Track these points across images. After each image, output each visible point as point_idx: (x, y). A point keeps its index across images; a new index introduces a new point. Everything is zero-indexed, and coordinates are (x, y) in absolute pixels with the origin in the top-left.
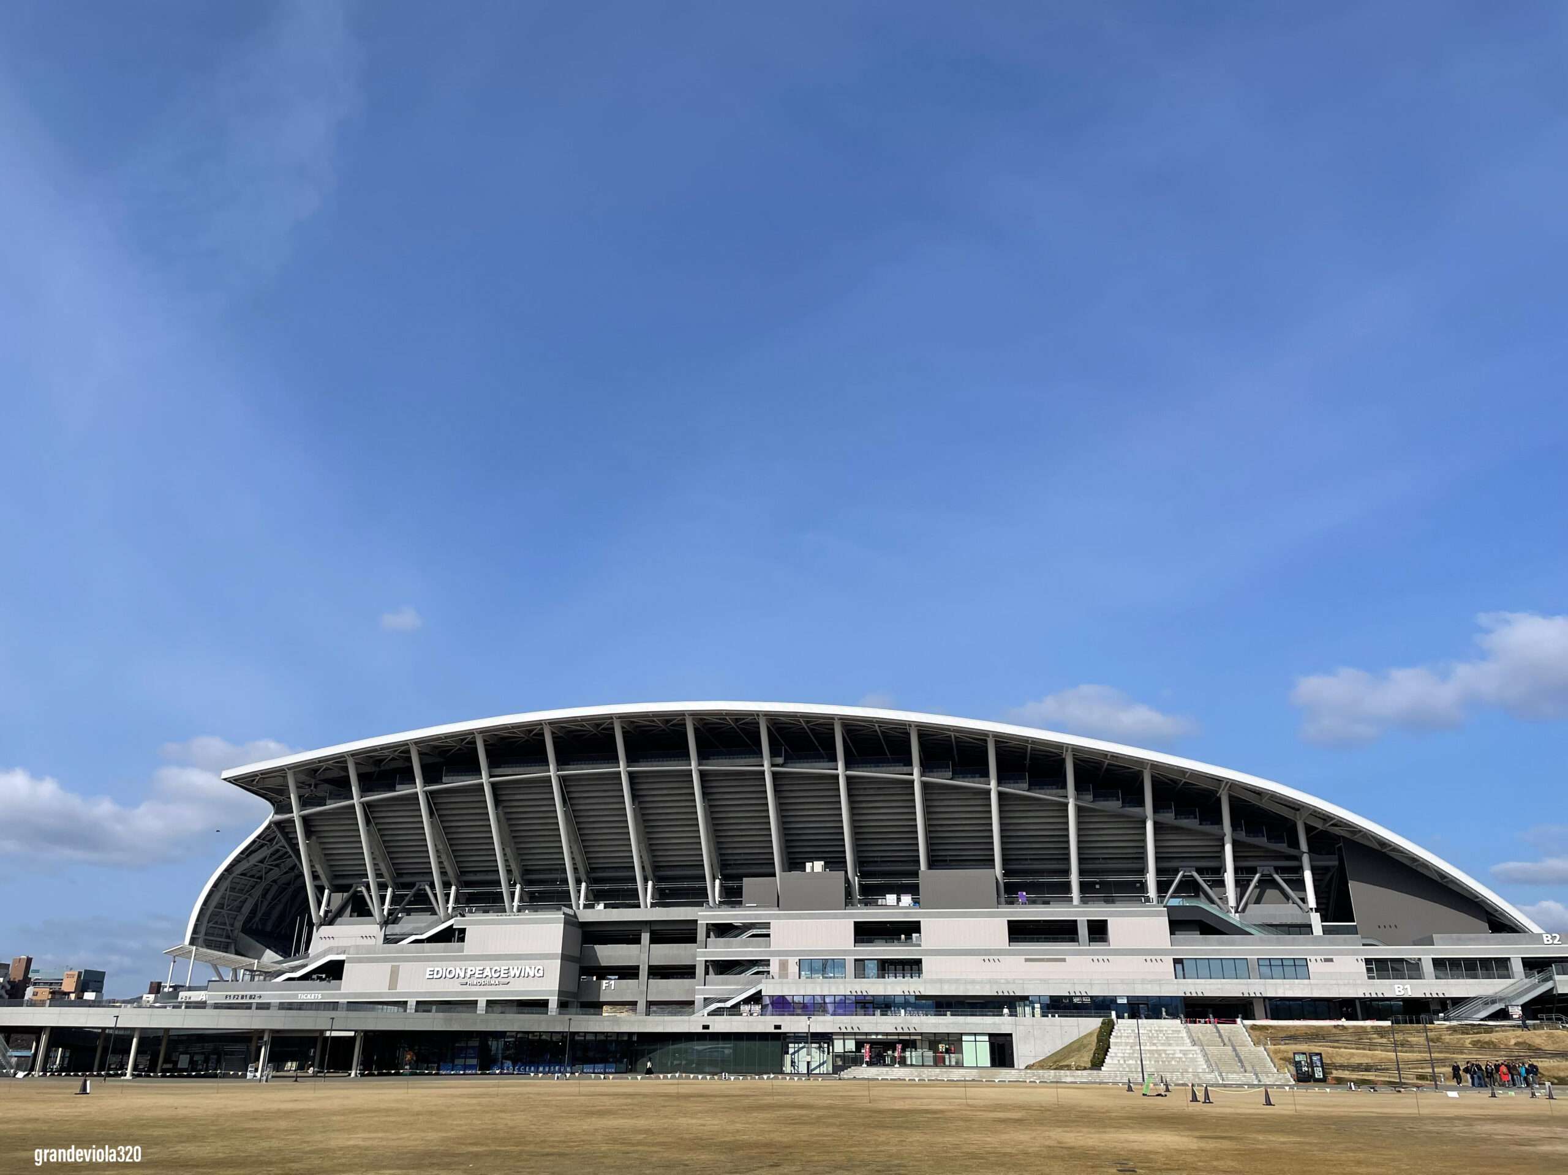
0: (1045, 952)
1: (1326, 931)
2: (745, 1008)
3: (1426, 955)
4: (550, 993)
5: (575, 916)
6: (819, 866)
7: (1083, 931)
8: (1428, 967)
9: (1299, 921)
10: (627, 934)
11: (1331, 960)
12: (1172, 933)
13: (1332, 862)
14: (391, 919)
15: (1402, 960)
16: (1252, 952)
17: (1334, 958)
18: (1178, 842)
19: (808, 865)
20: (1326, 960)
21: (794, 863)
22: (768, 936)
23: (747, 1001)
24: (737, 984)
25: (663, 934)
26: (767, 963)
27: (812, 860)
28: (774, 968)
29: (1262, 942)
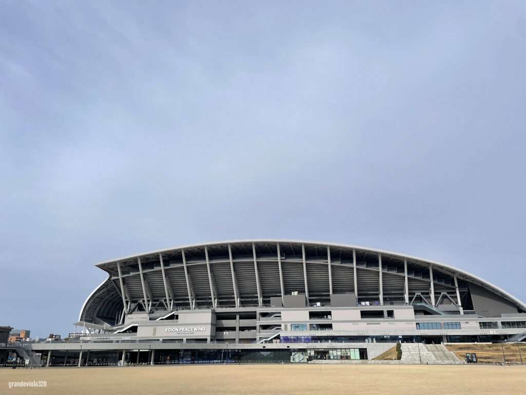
0: (373, 321)
1: (465, 313)
2: (274, 341)
3: (498, 321)
4: (208, 336)
5: (214, 310)
6: (296, 293)
7: (386, 314)
8: (500, 325)
9: (456, 310)
10: (231, 316)
11: (468, 323)
12: (415, 314)
13: (466, 290)
14: (151, 312)
15: (491, 323)
16: (442, 320)
17: (469, 322)
18: (415, 284)
19: (293, 293)
20: (467, 323)
21: (288, 292)
22: (280, 316)
23: (275, 338)
24: (270, 332)
25: (244, 316)
26: (280, 326)
27: (294, 291)
28: (283, 327)
29: (445, 317)
